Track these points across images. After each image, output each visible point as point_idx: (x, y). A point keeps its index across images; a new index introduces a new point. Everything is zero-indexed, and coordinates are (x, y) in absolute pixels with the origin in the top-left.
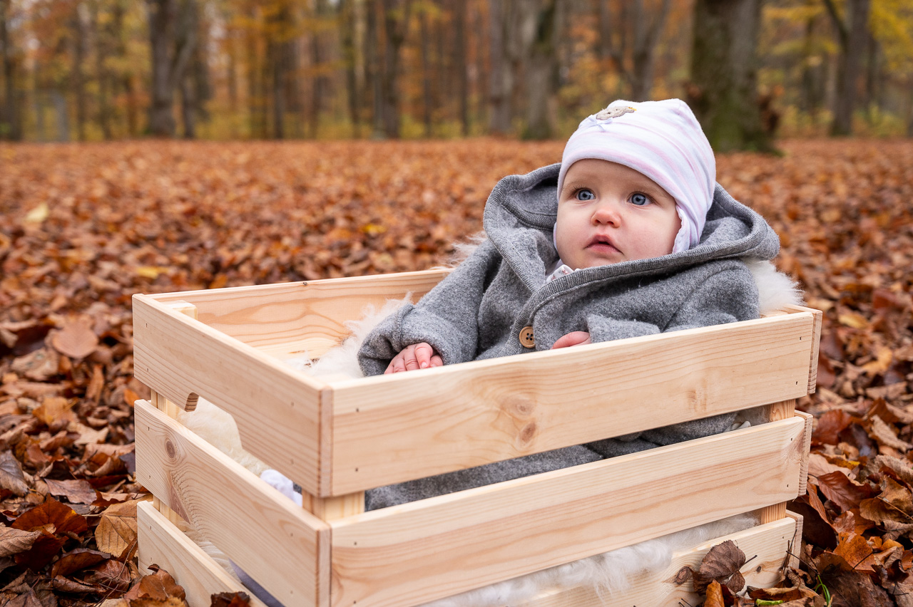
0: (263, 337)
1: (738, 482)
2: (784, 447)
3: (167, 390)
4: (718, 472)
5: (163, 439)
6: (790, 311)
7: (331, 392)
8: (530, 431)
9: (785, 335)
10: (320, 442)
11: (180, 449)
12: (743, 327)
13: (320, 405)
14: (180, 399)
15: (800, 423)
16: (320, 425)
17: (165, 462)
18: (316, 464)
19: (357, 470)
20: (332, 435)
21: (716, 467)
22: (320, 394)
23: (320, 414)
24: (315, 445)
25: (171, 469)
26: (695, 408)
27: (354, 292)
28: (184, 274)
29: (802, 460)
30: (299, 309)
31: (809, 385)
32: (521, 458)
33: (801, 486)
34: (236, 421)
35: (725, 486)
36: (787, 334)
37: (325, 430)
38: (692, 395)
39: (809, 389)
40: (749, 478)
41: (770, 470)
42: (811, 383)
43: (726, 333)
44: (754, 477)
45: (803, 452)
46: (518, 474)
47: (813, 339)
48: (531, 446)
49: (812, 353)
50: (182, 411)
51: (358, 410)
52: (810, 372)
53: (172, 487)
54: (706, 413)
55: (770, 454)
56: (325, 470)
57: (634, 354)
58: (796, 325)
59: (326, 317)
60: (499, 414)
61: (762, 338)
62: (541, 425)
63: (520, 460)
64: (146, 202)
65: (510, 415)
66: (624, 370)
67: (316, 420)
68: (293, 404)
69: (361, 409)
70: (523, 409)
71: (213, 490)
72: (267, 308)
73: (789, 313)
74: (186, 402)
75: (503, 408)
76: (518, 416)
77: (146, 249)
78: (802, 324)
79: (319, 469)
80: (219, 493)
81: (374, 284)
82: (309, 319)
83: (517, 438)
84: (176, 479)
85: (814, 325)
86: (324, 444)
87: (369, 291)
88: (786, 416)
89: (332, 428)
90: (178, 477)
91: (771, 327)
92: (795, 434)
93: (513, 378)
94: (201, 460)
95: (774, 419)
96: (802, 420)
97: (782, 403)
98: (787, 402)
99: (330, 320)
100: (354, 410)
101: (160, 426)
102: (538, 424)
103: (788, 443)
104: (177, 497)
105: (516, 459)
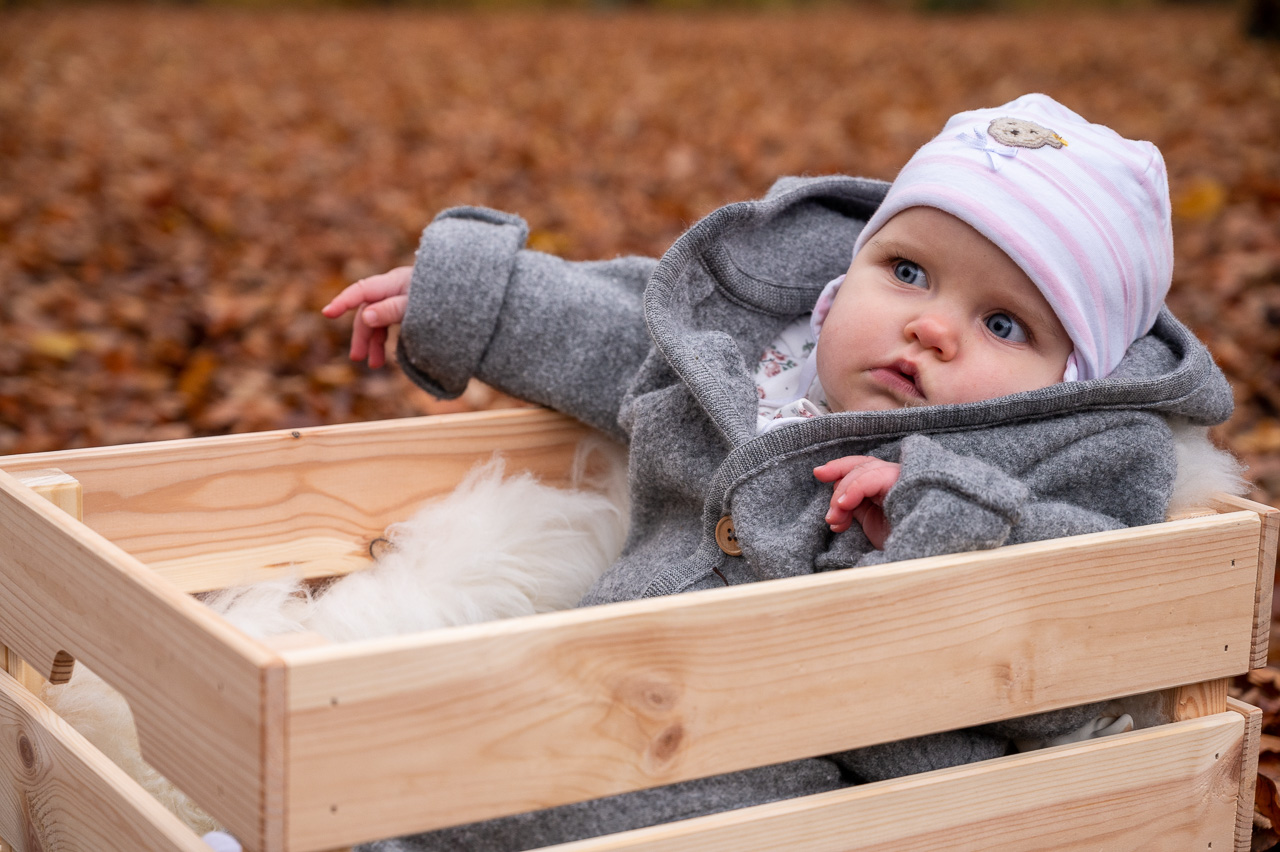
0: (215, 536)
1: (1102, 838)
2: (1200, 770)
3: (21, 642)
4: (1060, 818)
5: (14, 731)
6: (1223, 509)
7: (284, 670)
8: (672, 741)
9: (1199, 556)
10: (263, 758)
11: (43, 753)
12: (1109, 543)
13: (263, 692)
14: (42, 660)
15: (1234, 725)
16: (263, 731)
17: (17, 775)
18: (257, 798)
19: (334, 809)
20: (286, 746)
21: (1056, 808)
22: (262, 674)
23: (263, 709)
24: (255, 764)
25: (28, 788)
26: (1009, 697)
27: (393, 449)
28: (130, 348)
29: (1239, 795)
30: (283, 483)
31: (1253, 652)
32: (660, 788)
33: (1239, 845)
34: (133, 710)
35: (1075, 843)
36: (1204, 555)
37: (274, 738)
38: (1003, 672)
39: (1252, 660)
40: (1126, 830)
41: (1171, 814)
42: (1257, 648)
43: (1072, 555)
44: (1137, 827)
45: (1241, 781)
46: (654, 818)
47: (1260, 564)
48: (673, 767)
49: (1258, 589)
50: (48, 683)
51: (334, 703)
52: (1255, 626)
53: (30, 823)
54: (1034, 707)
55: (1171, 784)
56: (273, 810)
57: (881, 597)
58: (1224, 537)
59: (336, 499)
60: (610, 709)
61: (1151, 563)
62: (694, 728)
63: (660, 792)
64: (75, 170)
65: (632, 710)
66: (862, 626)
67: (257, 718)
68: (220, 688)
69: (341, 700)
70: (657, 699)
71: (95, 831)
72: (221, 482)
73: (1220, 511)
74: (51, 667)
75: (617, 697)
76: (647, 713)
77: (59, 288)
78: (1238, 534)
79: (263, 808)
80: (107, 840)
81: (433, 435)
82: (304, 502)
83: (646, 754)
84: (36, 807)
85: (1263, 537)
86: (271, 764)
87: (423, 448)
88: (1209, 710)
89: (285, 734)
90: (40, 804)
91: (1170, 542)
92: (1225, 745)
93: (637, 642)
94: (75, 775)
95: (1183, 715)
96: (1238, 718)
97: (1200, 685)
98: (1210, 682)
99: (346, 503)
100: (327, 702)
101: (9, 707)
102: (688, 726)
103: (1208, 762)
104: (37, 841)
105: (652, 789)
